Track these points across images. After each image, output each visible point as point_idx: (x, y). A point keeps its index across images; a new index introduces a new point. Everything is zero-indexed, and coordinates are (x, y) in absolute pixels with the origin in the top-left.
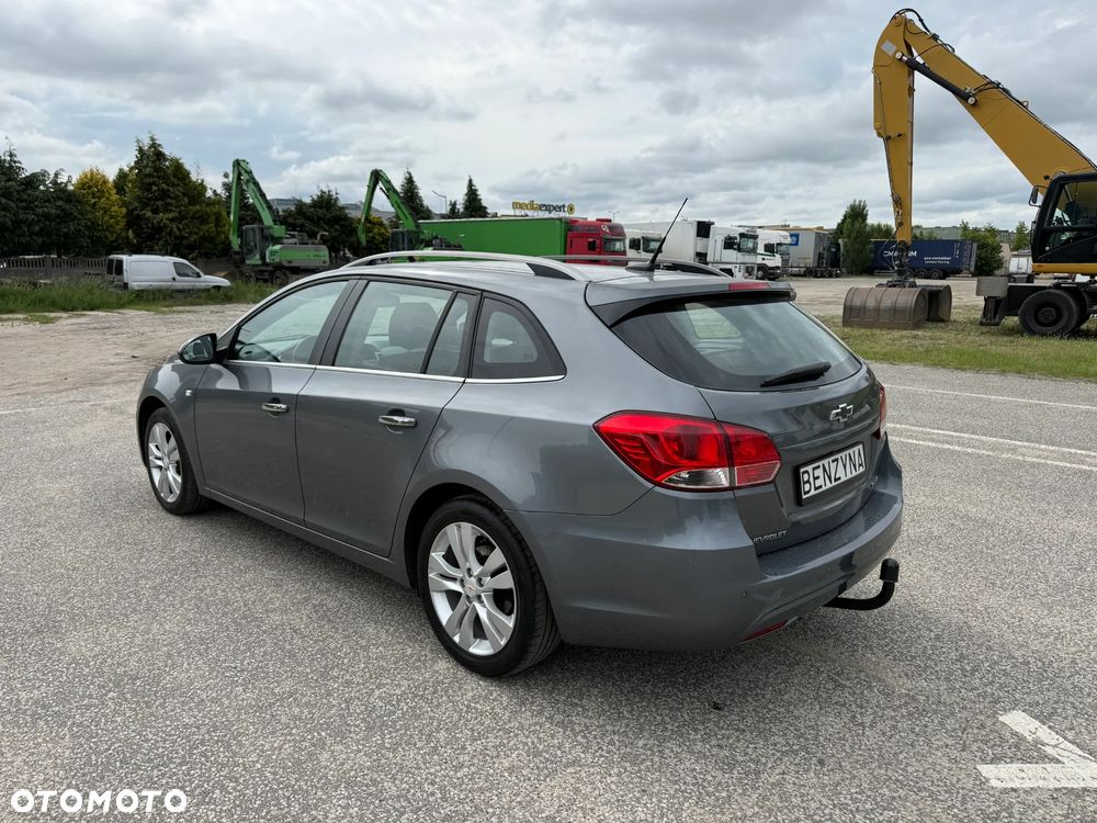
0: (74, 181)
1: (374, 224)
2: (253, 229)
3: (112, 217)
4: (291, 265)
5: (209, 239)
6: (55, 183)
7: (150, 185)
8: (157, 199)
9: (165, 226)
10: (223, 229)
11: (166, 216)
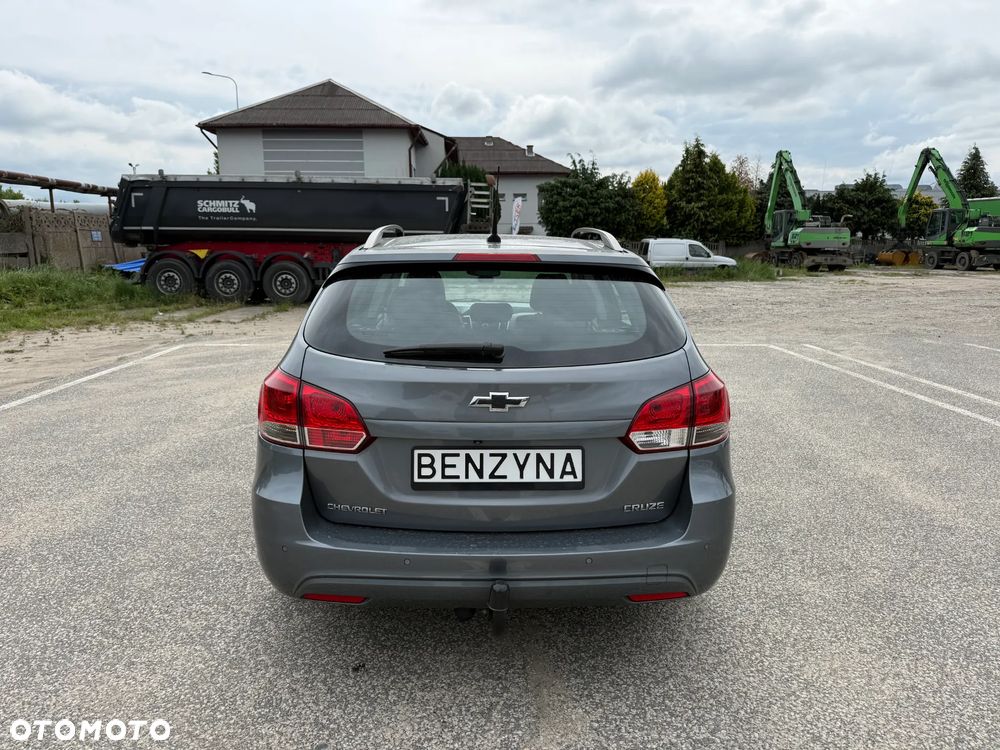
0: (633, 181)
1: (922, 204)
2: (781, 214)
3: (655, 208)
4: (810, 246)
5: (731, 223)
6: (620, 183)
7: (689, 179)
8: (693, 191)
9: (695, 214)
10: (744, 215)
11: (696, 205)
